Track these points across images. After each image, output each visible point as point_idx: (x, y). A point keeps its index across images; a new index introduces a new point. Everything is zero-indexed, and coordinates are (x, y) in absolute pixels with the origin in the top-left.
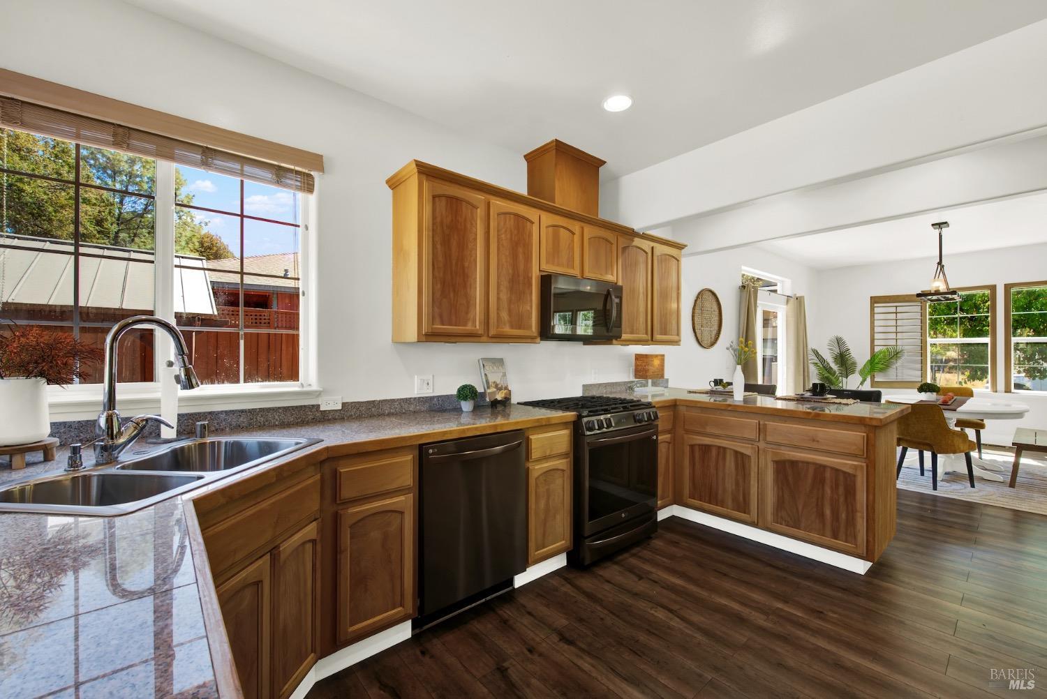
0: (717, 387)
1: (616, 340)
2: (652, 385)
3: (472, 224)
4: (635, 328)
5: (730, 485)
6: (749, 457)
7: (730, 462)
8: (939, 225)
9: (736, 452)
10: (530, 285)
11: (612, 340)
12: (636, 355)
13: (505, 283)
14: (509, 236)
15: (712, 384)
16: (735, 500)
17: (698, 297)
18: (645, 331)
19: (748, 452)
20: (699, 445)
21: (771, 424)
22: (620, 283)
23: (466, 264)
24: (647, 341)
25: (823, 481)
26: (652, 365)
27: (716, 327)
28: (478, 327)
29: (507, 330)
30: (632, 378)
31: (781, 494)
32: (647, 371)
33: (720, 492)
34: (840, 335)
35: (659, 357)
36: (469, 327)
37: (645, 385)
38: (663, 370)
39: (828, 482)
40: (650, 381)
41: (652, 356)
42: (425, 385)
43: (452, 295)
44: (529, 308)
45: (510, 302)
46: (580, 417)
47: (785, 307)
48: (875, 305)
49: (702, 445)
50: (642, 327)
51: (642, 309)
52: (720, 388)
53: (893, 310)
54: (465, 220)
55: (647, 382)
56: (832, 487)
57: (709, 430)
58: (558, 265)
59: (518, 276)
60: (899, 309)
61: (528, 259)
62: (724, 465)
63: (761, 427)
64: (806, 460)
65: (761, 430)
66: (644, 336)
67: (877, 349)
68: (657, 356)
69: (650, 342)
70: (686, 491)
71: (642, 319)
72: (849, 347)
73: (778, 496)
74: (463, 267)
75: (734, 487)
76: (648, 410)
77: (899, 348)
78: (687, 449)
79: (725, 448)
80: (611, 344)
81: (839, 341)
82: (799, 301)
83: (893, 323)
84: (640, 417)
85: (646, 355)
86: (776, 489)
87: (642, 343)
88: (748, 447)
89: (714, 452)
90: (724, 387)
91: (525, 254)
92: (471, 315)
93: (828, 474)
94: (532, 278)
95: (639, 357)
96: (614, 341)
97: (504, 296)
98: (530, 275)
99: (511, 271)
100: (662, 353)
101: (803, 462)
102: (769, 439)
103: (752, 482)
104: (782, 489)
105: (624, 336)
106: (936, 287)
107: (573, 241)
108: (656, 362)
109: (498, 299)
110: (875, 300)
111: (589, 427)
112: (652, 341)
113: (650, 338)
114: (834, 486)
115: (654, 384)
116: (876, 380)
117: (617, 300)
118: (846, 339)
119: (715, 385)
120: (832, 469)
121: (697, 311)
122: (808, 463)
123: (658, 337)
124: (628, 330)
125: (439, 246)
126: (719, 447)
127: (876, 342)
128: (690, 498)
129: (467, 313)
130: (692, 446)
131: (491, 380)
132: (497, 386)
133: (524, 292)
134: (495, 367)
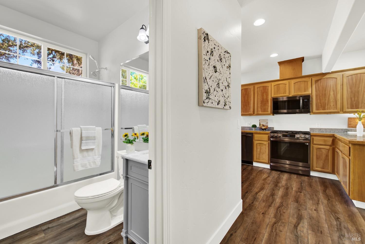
3: (250, 92)
12: (348, 118)
13: (259, 103)
14: (261, 92)
22: (314, 94)
23: (249, 100)
24: (338, 112)
28: (252, 112)
29: (260, 113)
36: (250, 113)
42: (249, 124)
43: (246, 107)
45: (261, 106)
50: (333, 107)
51: (333, 100)
54: (249, 92)
58: (279, 94)
59: (264, 100)
61: (267, 95)
70: (336, 169)
74: (248, 101)
78: (336, 153)
91: (266, 94)
92: (250, 110)
94: (269, 100)
96: (311, 113)
97: (259, 105)
99: (261, 99)
105: (316, 111)
107: (286, 86)
109: (257, 106)
112: (343, 112)
113: (340, 111)
117: (305, 100)
123: (348, 110)
125: (243, 98)
129: (249, 110)
131: (261, 124)
132: (263, 125)
133: (266, 104)
134: (264, 121)
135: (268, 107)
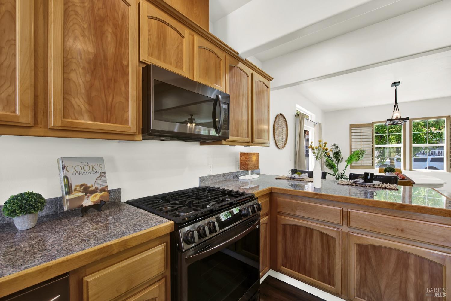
0: (293, 175)
1: (225, 141)
2: (251, 174)
4: (240, 132)
5: (316, 259)
6: (334, 238)
7: (317, 241)
8: (396, 84)
9: (322, 234)
10: (125, 74)
11: (221, 141)
12: (241, 153)
15: (291, 173)
16: (321, 272)
17: (276, 118)
18: (247, 136)
19: (333, 234)
20: (290, 225)
21: (354, 212)
22: (228, 92)
24: (248, 143)
25: (406, 267)
26: (252, 160)
27: (285, 137)
29: (86, 121)
30: (238, 169)
31: (363, 272)
32: (248, 165)
33: (308, 265)
34: (336, 143)
35: (256, 155)
37: (247, 174)
38: (258, 163)
39: (412, 267)
40: (250, 171)
41: (251, 154)
44: (123, 100)
45: (90, 87)
46: (178, 226)
47: (313, 128)
48: (352, 128)
49: (292, 225)
50: (245, 131)
51: (245, 118)
52: (296, 176)
53: (360, 131)
55: (248, 172)
56: (416, 273)
57: (299, 213)
58: (165, 62)
59: (106, 59)
60: (362, 131)
62: (311, 242)
63: (345, 213)
64: (389, 246)
65: (346, 217)
66: (246, 139)
67: (353, 150)
68: (254, 154)
69: (251, 144)
70: (280, 261)
71: (245, 126)
72: (340, 149)
73: (361, 274)
75: (320, 262)
76: (251, 203)
77: (362, 150)
78: (280, 228)
79: (312, 230)
80: (221, 144)
81: (336, 146)
82: (320, 125)
83: (360, 137)
84: (246, 212)
85: (248, 153)
86: (358, 267)
87: (245, 144)
88: (333, 230)
89: (302, 232)
90: (299, 175)
91: (116, 35)
93: (412, 261)
94: (128, 66)
95: (242, 155)
96: (223, 142)
98: (125, 63)
100: (258, 152)
101: (385, 248)
102: (352, 224)
103: (337, 260)
104: (365, 269)
105: (231, 138)
106: (396, 116)
107: (182, 43)
108: (254, 158)
109: (66, 80)
110: (352, 126)
111: (188, 240)
112: (252, 142)
113: (250, 141)
114: (418, 272)
115: (252, 173)
116: (352, 165)
117: (225, 106)
118: (338, 145)
119: (292, 174)
120: (416, 256)
121: (276, 127)
122: (391, 249)
123: (256, 140)
124: (235, 133)
126: (307, 228)
127: (353, 147)
128: (282, 266)
130: (284, 226)
131: (75, 182)
132: (87, 190)
133: (115, 81)
134: (87, 168)
135: (127, 100)
